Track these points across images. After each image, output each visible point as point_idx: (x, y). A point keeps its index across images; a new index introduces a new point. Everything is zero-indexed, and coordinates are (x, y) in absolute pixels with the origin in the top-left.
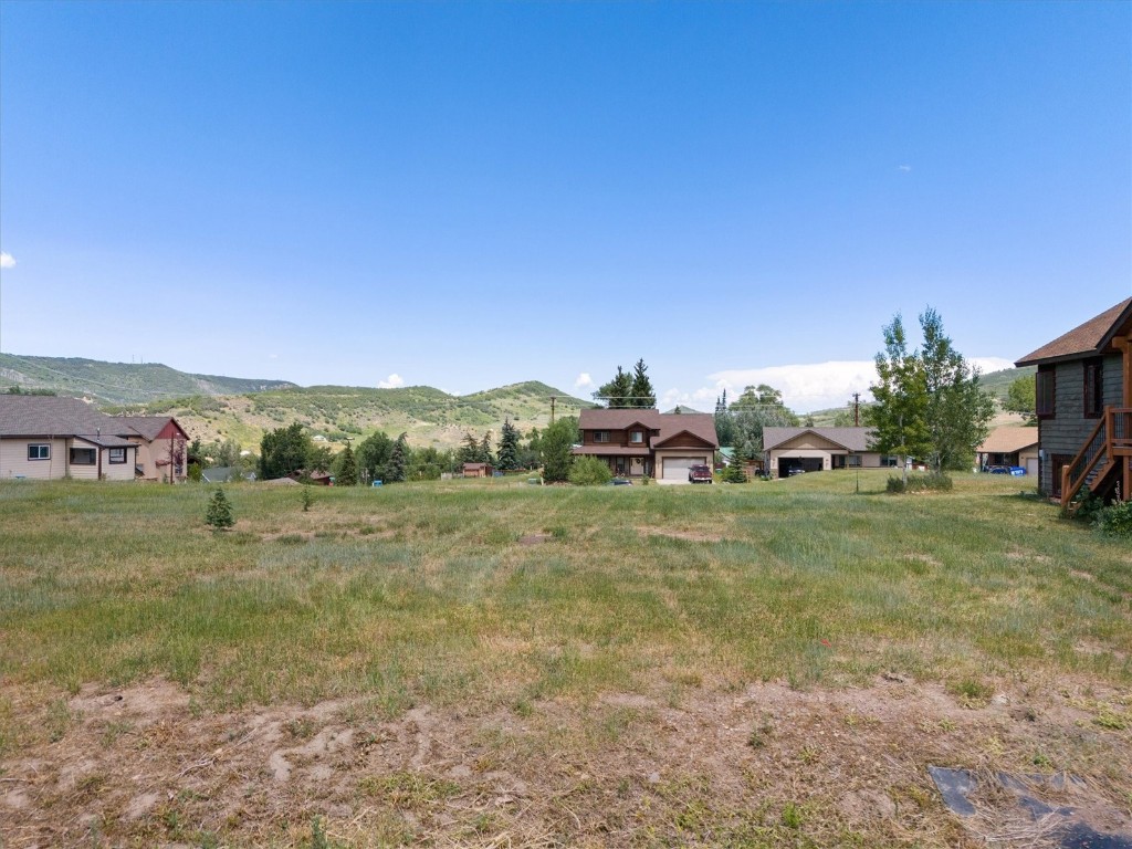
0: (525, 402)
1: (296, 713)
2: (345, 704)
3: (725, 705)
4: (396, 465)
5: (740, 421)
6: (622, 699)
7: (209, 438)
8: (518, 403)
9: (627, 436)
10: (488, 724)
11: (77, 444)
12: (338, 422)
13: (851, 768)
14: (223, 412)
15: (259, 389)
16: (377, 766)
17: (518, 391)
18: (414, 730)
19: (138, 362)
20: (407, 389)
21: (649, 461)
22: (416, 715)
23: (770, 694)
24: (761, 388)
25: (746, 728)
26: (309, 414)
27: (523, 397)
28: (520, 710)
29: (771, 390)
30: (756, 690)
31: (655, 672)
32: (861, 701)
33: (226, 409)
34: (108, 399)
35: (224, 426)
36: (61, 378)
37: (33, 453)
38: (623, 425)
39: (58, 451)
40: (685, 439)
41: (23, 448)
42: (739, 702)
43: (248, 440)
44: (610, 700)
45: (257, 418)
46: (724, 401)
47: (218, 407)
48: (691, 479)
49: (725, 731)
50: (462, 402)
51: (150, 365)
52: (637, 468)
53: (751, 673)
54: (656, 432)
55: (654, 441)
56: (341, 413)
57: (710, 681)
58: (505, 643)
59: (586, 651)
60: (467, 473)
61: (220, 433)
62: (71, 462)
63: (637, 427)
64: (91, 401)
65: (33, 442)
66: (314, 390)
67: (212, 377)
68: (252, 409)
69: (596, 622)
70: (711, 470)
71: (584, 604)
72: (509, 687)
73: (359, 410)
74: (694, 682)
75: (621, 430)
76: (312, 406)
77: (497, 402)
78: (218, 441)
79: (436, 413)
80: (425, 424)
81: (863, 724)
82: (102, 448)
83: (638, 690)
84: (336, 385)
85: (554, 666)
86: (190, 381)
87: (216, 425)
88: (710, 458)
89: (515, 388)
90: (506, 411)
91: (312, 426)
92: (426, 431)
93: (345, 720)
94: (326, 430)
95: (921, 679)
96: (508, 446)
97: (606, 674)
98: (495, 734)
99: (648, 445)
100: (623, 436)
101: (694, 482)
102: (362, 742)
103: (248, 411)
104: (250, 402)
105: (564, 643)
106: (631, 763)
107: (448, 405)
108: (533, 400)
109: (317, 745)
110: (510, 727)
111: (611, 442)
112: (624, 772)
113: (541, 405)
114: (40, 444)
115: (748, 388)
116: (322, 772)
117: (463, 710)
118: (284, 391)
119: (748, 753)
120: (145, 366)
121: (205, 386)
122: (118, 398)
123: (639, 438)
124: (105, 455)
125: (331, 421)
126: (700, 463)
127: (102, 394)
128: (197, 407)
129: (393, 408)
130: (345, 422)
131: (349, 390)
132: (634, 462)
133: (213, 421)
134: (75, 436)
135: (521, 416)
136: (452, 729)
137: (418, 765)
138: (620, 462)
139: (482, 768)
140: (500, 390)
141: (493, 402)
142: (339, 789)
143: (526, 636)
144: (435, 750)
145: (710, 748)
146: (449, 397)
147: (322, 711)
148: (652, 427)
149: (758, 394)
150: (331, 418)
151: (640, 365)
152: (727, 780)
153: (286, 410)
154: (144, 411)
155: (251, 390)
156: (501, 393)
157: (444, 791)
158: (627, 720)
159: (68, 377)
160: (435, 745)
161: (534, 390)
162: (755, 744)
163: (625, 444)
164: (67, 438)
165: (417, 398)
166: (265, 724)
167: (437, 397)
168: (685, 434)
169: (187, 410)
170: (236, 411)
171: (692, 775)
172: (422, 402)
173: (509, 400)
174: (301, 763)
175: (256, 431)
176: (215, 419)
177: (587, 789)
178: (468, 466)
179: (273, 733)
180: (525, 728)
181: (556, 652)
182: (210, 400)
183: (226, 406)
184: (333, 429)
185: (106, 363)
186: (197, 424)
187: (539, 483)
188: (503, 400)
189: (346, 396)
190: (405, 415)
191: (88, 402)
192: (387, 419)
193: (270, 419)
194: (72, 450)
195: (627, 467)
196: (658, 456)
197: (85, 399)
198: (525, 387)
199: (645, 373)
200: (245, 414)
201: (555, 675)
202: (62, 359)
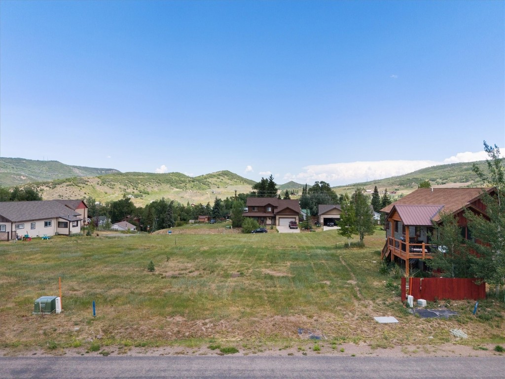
0: (222, 180)
1: (203, 321)
2: (210, 319)
3: (270, 319)
4: (169, 214)
5: (311, 199)
6: (254, 319)
7: (81, 196)
8: (219, 180)
9: (265, 209)
10: (233, 323)
11: (61, 220)
12: (138, 189)
13: (286, 328)
14: (87, 184)
15: (101, 172)
16: (218, 329)
17: (219, 175)
18: (222, 324)
19: (46, 160)
20: (169, 174)
21: (273, 218)
22: (222, 321)
23: (278, 318)
24: (322, 182)
25: (273, 323)
26: (125, 185)
27: (221, 178)
28: (238, 320)
29: (326, 183)
30: (276, 317)
31: (260, 314)
32: (292, 319)
33: (88, 183)
34: (32, 177)
35: (88, 191)
36: (10, 167)
37: (46, 224)
38: (264, 204)
39: (54, 223)
40: (288, 210)
41: (43, 223)
42: (272, 319)
43: (98, 197)
44: (252, 319)
45: (102, 187)
46: (306, 188)
47: (85, 182)
48: (289, 226)
49: (269, 323)
50: (193, 180)
51: (52, 161)
52: (269, 222)
53: (276, 314)
54: (276, 207)
55: (276, 211)
56: (139, 185)
57: (269, 315)
58: (234, 308)
59: (248, 310)
60: (200, 220)
61: (85, 194)
62: (58, 227)
63: (269, 205)
64: (25, 178)
65: (46, 221)
66: (127, 174)
67: (80, 167)
68: (100, 183)
69: (250, 303)
70: (298, 223)
71: (248, 298)
72: (236, 317)
73: (148, 183)
74: (266, 316)
75: (262, 207)
76: (126, 181)
77: (210, 180)
78: (85, 197)
79: (183, 185)
80: (178, 190)
81: (291, 322)
82: (70, 221)
83: (256, 317)
84: (137, 172)
85: (243, 313)
86: (70, 169)
87: (84, 190)
88: (297, 217)
89: (218, 173)
90: (214, 184)
91: (127, 191)
92: (178, 193)
93: (211, 322)
94: (133, 192)
95: (304, 314)
96: (217, 208)
97: (251, 314)
98: (234, 324)
99: (273, 212)
100: (264, 208)
101: (291, 228)
102: (215, 325)
103: (98, 184)
104: (99, 180)
105: (244, 308)
106: (255, 328)
107: (187, 181)
108: (226, 179)
109: (208, 326)
110: (237, 323)
111: (259, 211)
112: (254, 329)
113: (229, 181)
114: (48, 221)
115: (316, 182)
116: (210, 330)
117: (229, 321)
118: (114, 174)
119: (272, 327)
120: (49, 161)
121: (77, 171)
122: (37, 177)
123: (270, 210)
124: (71, 224)
125: (135, 188)
126: (293, 220)
127: (30, 175)
128: (75, 182)
129: (163, 182)
130: (142, 189)
131: (143, 174)
132: (268, 219)
133: (82, 188)
134: (60, 217)
135: (220, 186)
136: (228, 324)
137: (224, 329)
138: (262, 219)
139: (233, 329)
140: (211, 174)
141: (208, 180)
142: (213, 332)
143: (238, 307)
144: (226, 327)
145: (267, 326)
146: (188, 177)
147: (207, 321)
148: (275, 205)
149: (320, 185)
150: (135, 187)
151: (271, 177)
152: (268, 331)
153: (115, 183)
154: (51, 184)
155: (98, 173)
156: (211, 176)
157: (228, 332)
158: (254, 322)
159: (14, 167)
160: (226, 326)
161: (226, 175)
162: (273, 325)
163: (265, 212)
164: (57, 218)
165: (174, 178)
166: (199, 323)
167: (182, 177)
168: (288, 208)
169: (70, 183)
170: (92, 184)
171: (263, 330)
172: (175, 180)
173: (215, 179)
174: (207, 328)
175: (102, 193)
176: (83, 187)
177: (248, 332)
178: (200, 217)
179: (201, 324)
180: (239, 323)
181: (243, 310)
182: (81, 179)
183: (88, 182)
184: (136, 192)
185: (31, 160)
186: (75, 190)
187: (230, 228)
188: (212, 179)
189: (142, 177)
190: (169, 185)
191: (23, 178)
192: (160, 187)
193: (108, 188)
194: (59, 222)
195: (265, 221)
196: (277, 217)
197: (22, 177)
198: (222, 173)
199: (273, 181)
200: (97, 185)
201: (243, 314)
202: (11, 159)
